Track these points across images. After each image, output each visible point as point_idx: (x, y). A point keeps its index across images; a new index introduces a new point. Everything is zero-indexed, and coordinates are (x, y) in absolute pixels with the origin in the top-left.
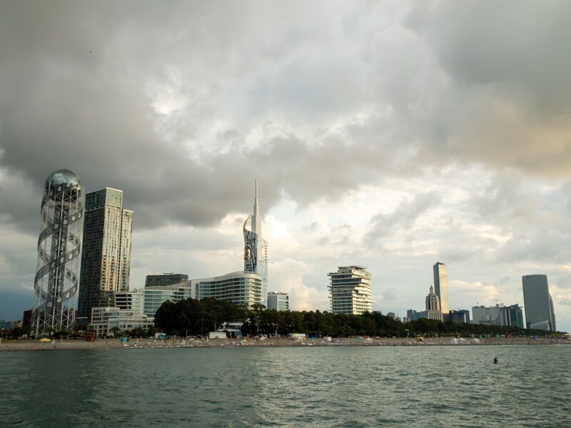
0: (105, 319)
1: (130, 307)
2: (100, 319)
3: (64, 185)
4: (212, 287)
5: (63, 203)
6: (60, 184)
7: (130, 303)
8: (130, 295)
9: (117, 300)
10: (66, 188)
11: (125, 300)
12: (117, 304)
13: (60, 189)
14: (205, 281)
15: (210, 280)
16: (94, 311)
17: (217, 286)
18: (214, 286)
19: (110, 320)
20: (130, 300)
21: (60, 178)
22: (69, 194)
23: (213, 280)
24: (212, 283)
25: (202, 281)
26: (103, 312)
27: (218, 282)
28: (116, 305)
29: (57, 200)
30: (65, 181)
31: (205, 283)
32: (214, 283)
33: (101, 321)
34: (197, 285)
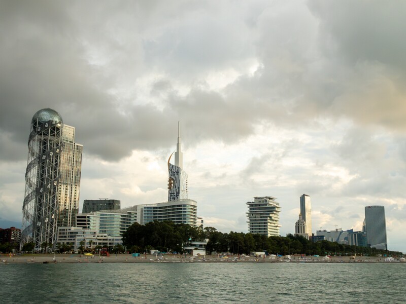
0: (71, 236)
1: (89, 227)
2: (65, 237)
3: (50, 122)
4: (154, 211)
5: (49, 137)
6: (47, 121)
7: (89, 224)
8: (88, 217)
9: (78, 221)
10: (52, 125)
11: (85, 221)
12: (78, 224)
13: (47, 125)
14: (148, 206)
15: (153, 206)
16: (60, 230)
17: (159, 211)
18: (156, 211)
19: (77, 238)
20: (89, 221)
21: (46, 116)
22: (54, 129)
23: (156, 206)
24: (154, 208)
25: (146, 206)
26: (68, 231)
27: (160, 208)
28: (77, 226)
29: (44, 134)
30: (51, 119)
31: (148, 208)
32: (156, 208)
33: (67, 238)
34: (142, 210)
